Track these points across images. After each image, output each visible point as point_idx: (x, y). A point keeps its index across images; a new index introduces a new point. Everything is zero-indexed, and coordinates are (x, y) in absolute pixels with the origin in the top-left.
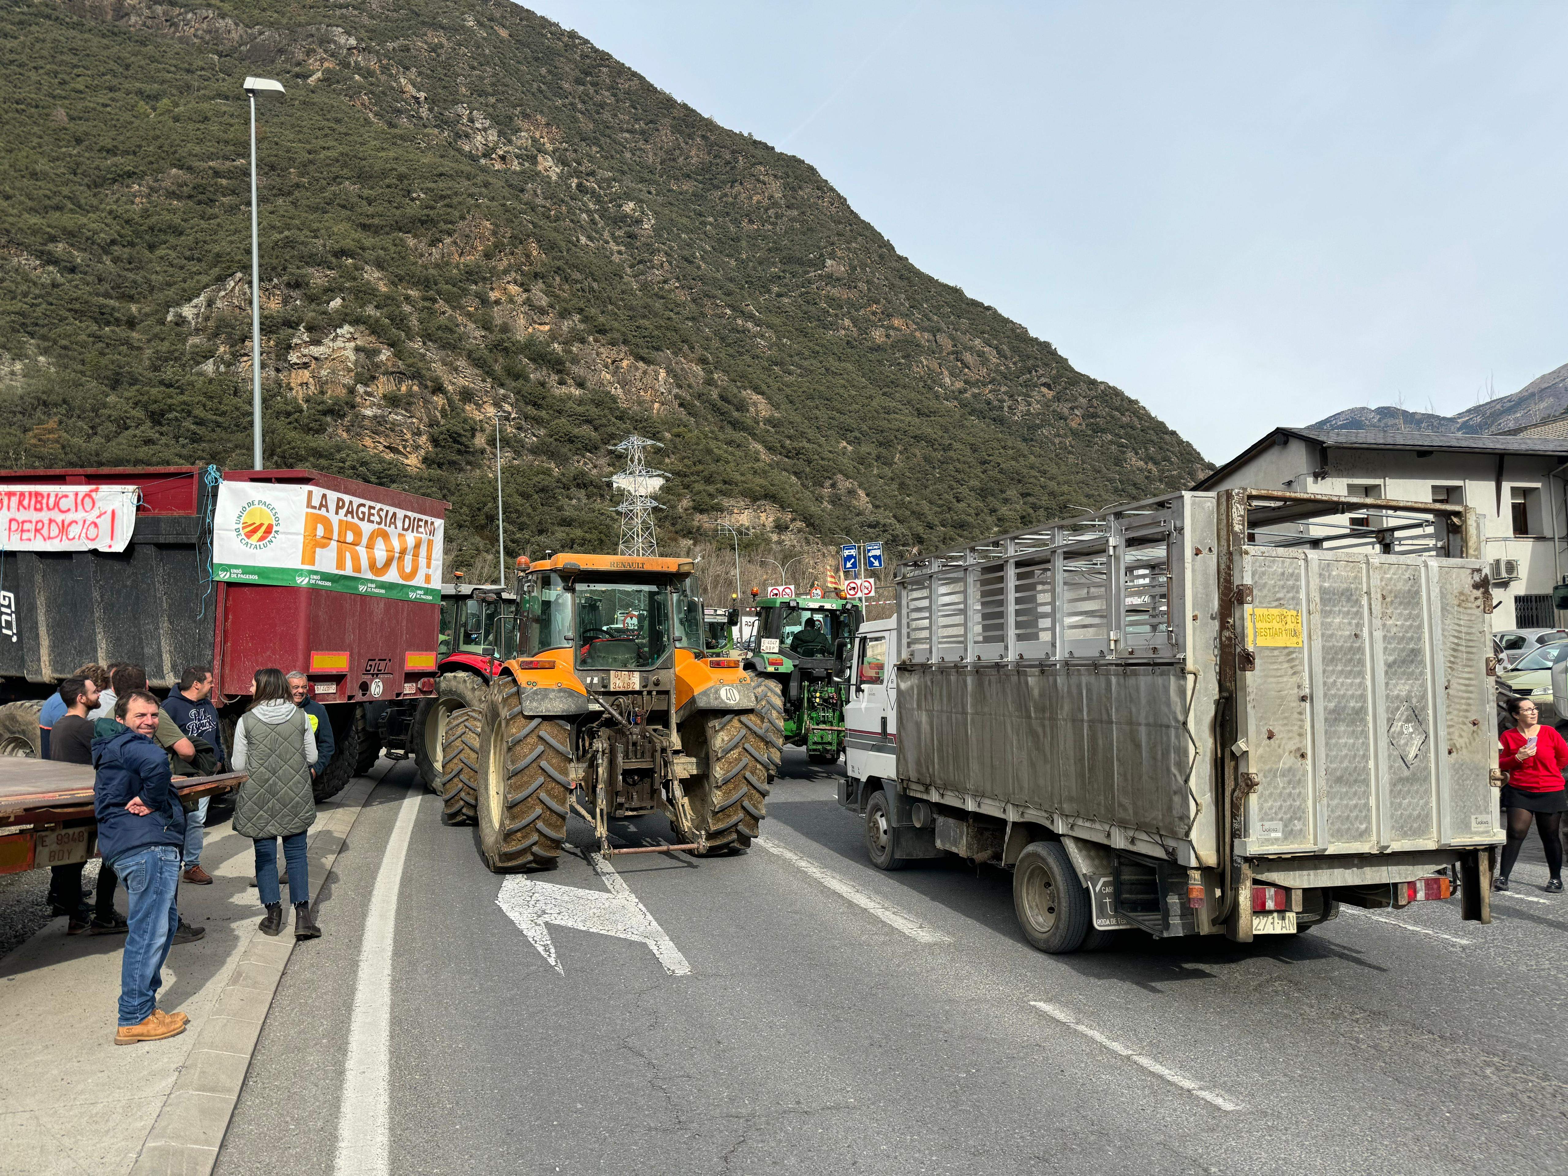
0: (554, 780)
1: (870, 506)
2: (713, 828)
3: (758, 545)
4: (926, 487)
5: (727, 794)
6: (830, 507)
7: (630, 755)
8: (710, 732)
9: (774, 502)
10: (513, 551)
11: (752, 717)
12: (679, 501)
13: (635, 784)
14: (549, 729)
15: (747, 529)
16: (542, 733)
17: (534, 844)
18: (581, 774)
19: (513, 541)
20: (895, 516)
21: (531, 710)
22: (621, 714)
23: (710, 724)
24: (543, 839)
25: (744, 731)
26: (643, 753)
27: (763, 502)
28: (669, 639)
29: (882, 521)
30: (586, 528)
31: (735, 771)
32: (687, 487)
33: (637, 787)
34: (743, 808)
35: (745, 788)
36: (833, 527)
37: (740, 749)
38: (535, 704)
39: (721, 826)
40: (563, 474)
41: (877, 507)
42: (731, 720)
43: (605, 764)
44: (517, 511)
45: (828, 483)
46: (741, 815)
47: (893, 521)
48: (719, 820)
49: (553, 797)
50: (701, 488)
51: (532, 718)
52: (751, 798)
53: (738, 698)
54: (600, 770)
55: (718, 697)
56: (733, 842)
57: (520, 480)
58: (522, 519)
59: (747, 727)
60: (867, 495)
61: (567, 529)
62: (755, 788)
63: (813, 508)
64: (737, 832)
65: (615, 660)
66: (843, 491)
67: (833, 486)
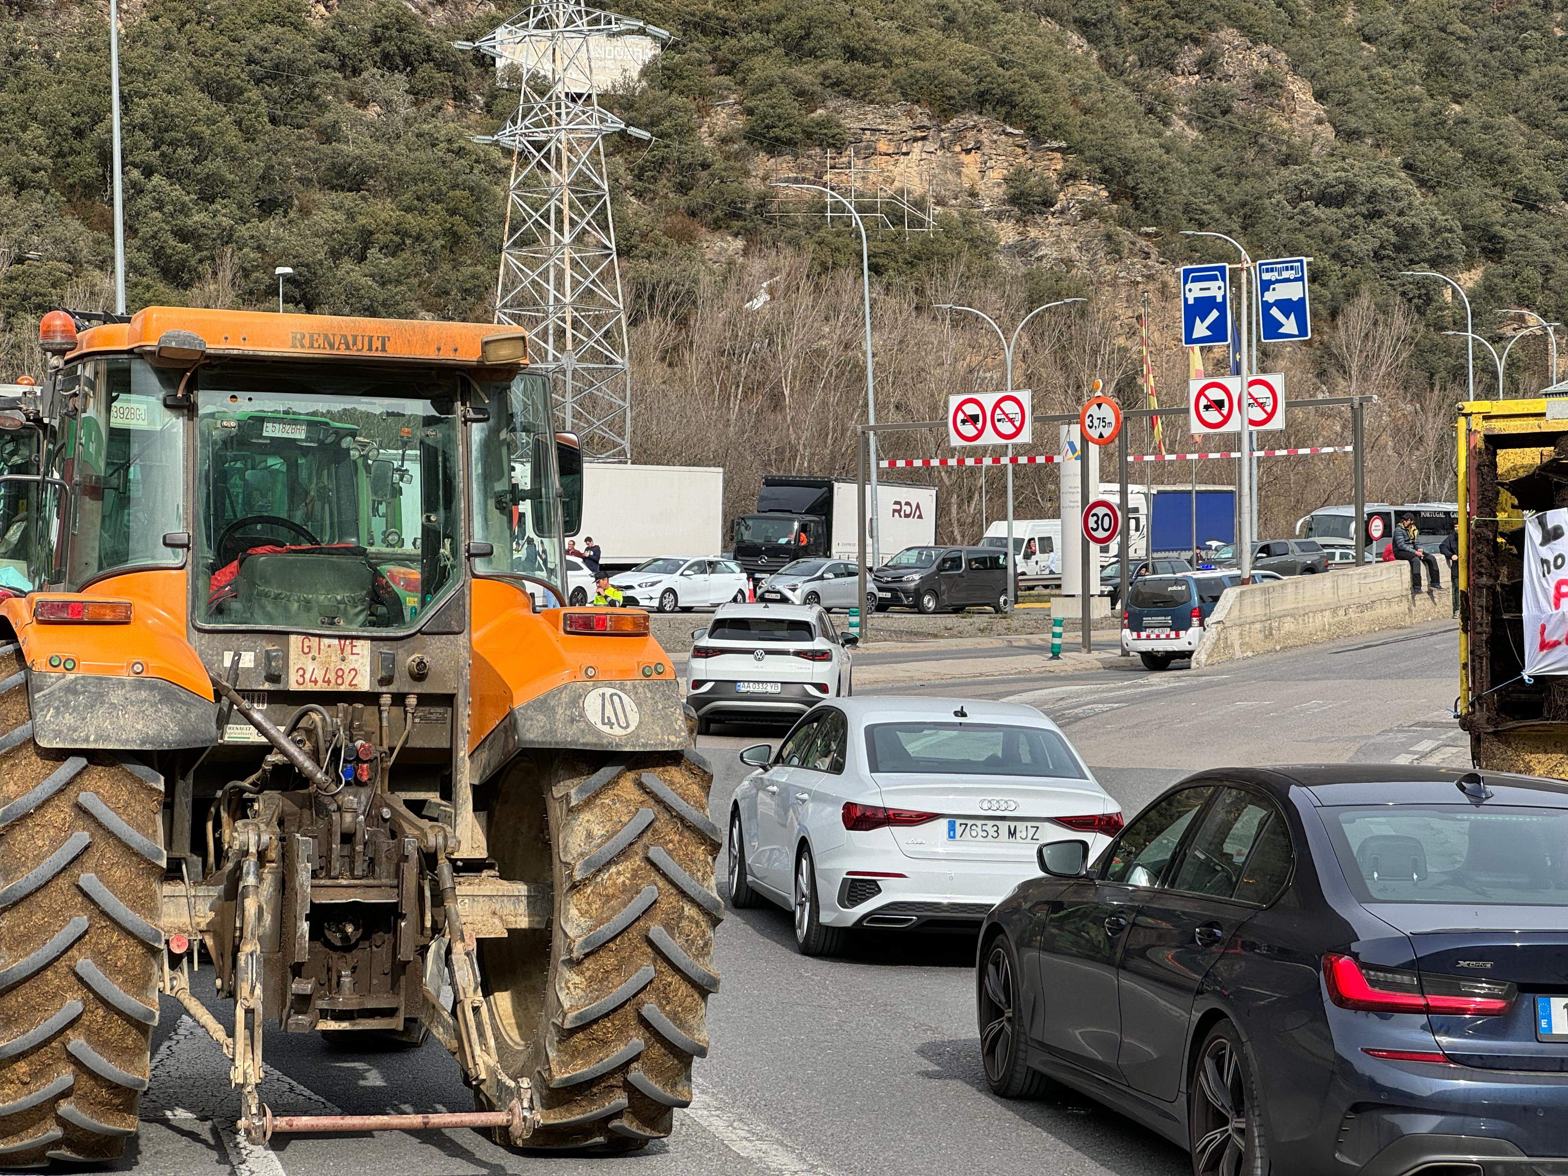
0: (116, 924)
1: (1327, 132)
2: (560, 1075)
3: (945, 259)
4: (1518, 71)
5: (599, 981)
6: (1193, 134)
7: (336, 865)
8: (556, 811)
9: (1007, 119)
10: (183, 266)
11: (675, 774)
12: (704, 111)
13: (347, 947)
14: (106, 786)
15: (919, 204)
16: (87, 798)
17: (65, 1094)
18: (205, 915)
19: (183, 235)
20: (1408, 167)
21: (58, 734)
22: (315, 755)
23: (558, 791)
24: (86, 1083)
25: (648, 813)
26: (372, 862)
27: (971, 119)
28: (454, 551)
29: (1366, 184)
30: (407, 197)
31: (619, 920)
32: (728, 68)
33: (352, 958)
34: (644, 1022)
35: (646, 970)
36: (1199, 201)
37: (637, 861)
38: (69, 719)
39: (580, 1069)
40: (341, 25)
41: (1350, 135)
42: (614, 782)
43: (268, 887)
44: (195, 140)
45: (1189, 56)
46: (637, 1041)
47: (1402, 181)
48: (575, 1054)
49: (112, 970)
50: (775, 72)
51: (60, 755)
52: (665, 998)
53: (634, 720)
54: (250, 905)
55: (578, 717)
56: (618, 1114)
57: (206, 39)
58: (211, 166)
59: (659, 801)
60: (1320, 96)
61: (349, 199)
62: (677, 969)
63: (1135, 141)
64: (630, 1088)
65: (307, 605)
66: (1238, 84)
67: (1206, 65)
